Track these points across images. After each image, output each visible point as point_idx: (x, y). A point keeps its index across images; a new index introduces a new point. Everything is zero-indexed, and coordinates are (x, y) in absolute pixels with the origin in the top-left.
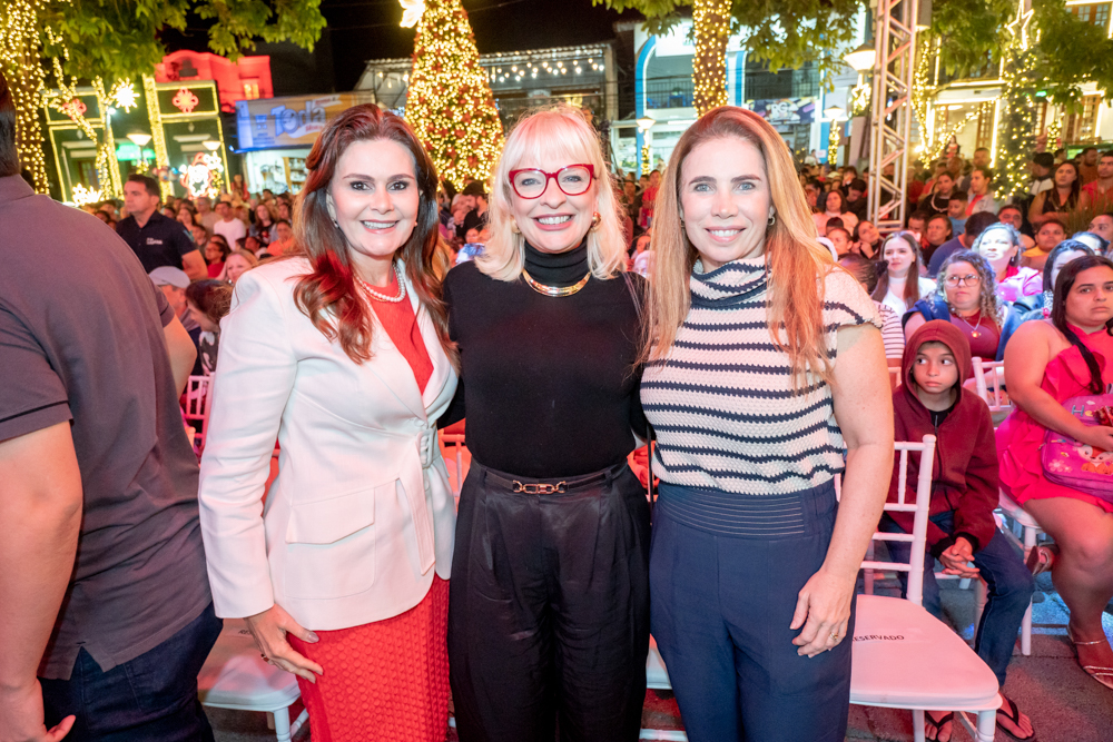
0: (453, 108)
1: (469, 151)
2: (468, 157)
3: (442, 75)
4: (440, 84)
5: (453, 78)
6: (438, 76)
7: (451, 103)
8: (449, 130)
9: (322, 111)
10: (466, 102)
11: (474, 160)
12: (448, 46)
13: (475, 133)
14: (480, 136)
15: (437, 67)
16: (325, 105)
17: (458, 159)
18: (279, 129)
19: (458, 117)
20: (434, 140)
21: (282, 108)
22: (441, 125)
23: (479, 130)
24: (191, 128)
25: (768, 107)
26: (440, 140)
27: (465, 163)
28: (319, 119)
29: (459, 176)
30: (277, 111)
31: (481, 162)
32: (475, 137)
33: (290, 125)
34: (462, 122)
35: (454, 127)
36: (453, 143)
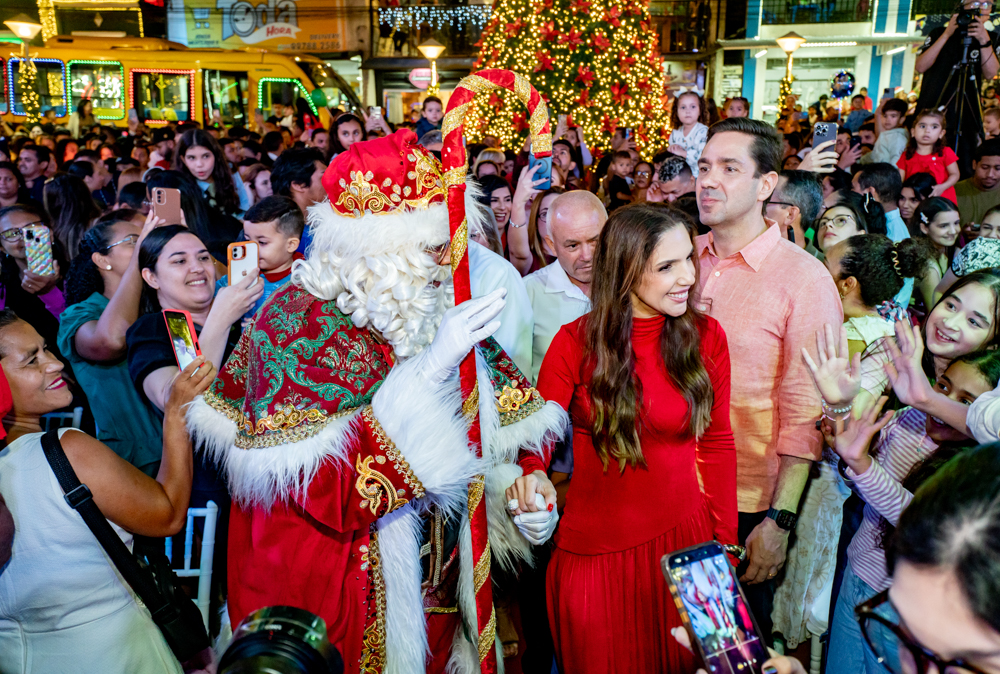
2: (613, 85)
8: (582, 37)
13: (625, 43)
14: (633, 49)
17: (596, 88)
20: (553, 53)
22: (567, 27)
23: (631, 38)
26: (565, 52)
27: (605, 95)
32: (625, 50)
34: (604, 24)
35: (590, 32)
36: (588, 59)
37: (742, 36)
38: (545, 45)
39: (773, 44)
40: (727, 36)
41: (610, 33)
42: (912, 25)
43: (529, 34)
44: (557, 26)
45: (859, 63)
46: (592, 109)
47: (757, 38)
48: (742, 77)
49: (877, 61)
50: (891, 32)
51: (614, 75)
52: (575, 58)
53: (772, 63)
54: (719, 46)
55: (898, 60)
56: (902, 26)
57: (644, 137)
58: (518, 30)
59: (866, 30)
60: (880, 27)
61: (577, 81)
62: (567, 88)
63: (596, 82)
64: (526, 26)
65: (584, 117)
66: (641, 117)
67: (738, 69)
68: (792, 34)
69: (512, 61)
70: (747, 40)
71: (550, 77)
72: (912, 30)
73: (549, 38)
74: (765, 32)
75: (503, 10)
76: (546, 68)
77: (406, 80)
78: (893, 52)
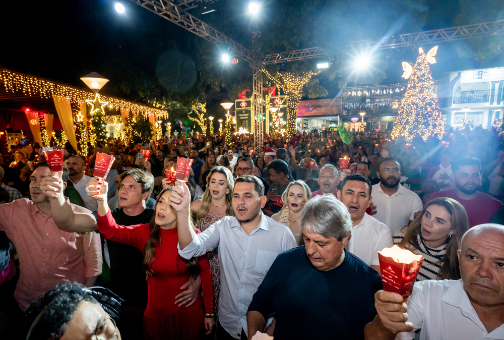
0: (428, 106)
1: (433, 122)
2: (433, 124)
3: (423, 94)
4: (422, 97)
5: (427, 95)
6: (421, 95)
7: (426, 105)
8: (426, 114)
9: (323, 104)
10: (433, 104)
11: (435, 126)
12: (426, 84)
13: (435, 115)
15: (421, 91)
16: (324, 102)
18: (307, 110)
19: (429, 109)
20: (419, 118)
22: (422, 112)
23: (437, 114)
26: (422, 118)
27: (431, 126)
29: (429, 132)
30: (307, 105)
31: (437, 126)
32: (436, 117)
34: (431, 111)
35: (427, 113)
36: (427, 119)
37: (447, 107)
39: (458, 109)
41: (432, 113)
42: (502, 103)
43: (412, 114)
44: (419, 112)
45: (484, 113)
47: (451, 107)
48: (447, 117)
49: (491, 113)
50: (495, 105)
52: (424, 119)
53: (456, 114)
55: (498, 114)
56: (499, 103)
57: (440, 135)
58: (409, 113)
59: (487, 104)
60: (492, 104)
61: (425, 124)
62: (422, 125)
63: (429, 124)
64: (412, 112)
65: (426, 131)
66: (439, 131)
67: (446, 115)
68: (466, 108)
69: (408, 119)
71: (418, 123)
72: (502, 105)
73: (417, 115)
74: (455, 106)
75: (404, 109)
76: (416, 120)
77: (350, 120)
78: (496, 111)
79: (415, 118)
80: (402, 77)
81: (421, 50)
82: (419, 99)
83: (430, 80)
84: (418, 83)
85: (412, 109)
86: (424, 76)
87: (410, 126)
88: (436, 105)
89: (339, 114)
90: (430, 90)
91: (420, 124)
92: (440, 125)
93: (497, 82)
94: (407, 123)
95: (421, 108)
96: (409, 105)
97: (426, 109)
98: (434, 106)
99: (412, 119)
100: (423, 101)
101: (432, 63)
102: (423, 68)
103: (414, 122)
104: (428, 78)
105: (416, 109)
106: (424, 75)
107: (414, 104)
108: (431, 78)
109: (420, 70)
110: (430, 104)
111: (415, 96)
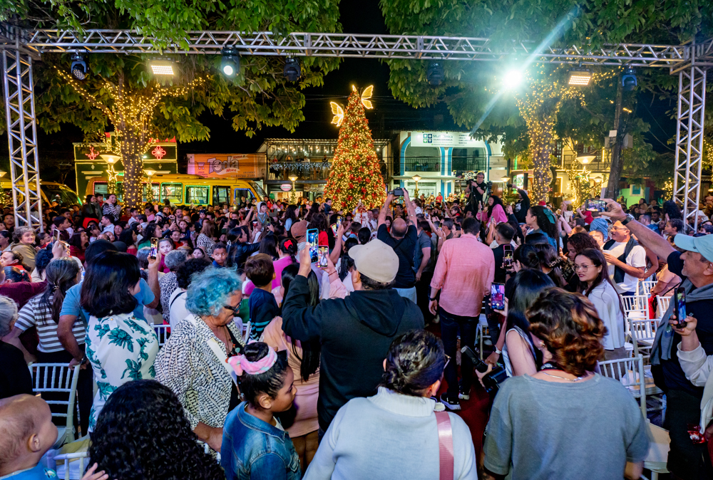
0: (364, 167)
2: (372, 193)
3: (358, 150)
4: (357, 154)
5: (363, 152)
6: (356, 150)
7: (363, 165)
8: (362, 179)
9: (237, 162)
10: (371, 165)
11: (375, 195)
12: (361, 136)
13: (375, 181)
14: (377, 182)
15: (355, 146)
16: (238, 159)
17: (367, 194)
18: (211, 170)
19: (366, 172)
20: (354, 183)
21: (214, 159)
22: (358, 176)
23: (377, 180)
24: (160, 167)
25: (463, 174)
26: (357, 183)
27: (370, 196)
28: (235, 166)
29: (367, 203)
30: (211, 161)
31: (378, 196)
33: (217, 169)
34: (368, 175)
35: (364, 178)
36: (364, 185)
37: (399, 175)
38: (351, 181)
39: (411, 178)
40: (394, 175)
41: (371, 178)
42: (452, 173)
43: (345, 178)
44: (354, 176)
45: (437, 184)
46: (366, 201)
47: (404, 176)
49: (443, 184)
50: (446, 175)
51: (372, 190)
52: (360, 185)
53: (410, 184)
54: (392, 178)
55: (449, 184)
56: (449, 174)
58: (342, 176)
59: (438, 174)
60: (443, 173)
61: (361, 192)
62: (358, 194)
63: (367, 192)
64: (344, 175)
68: (417, 176)
69: (340, 185)
70: (401, 176)
71: (353, 191)
72: (453, 175)
73: (352, 179)
74: (407, 174)
75: (336, 170)
76: (351, 188)
77: (279, 188)
78: (447, 182)
79: (349, 184)
80: (332, 123)
81: (354, 88)
82: (353, 155)
83: (366, 130)
84: (351, 134)
85: (345, 171)
86: (359, 125)
87: (343, 195)
88: (374, 166)
89: (263, 178)
90: (367, 145)
91: (355, 192)
92: (381, 194)
93: (446, 148)
94: (339, 191)
95: (356, 169)
96: (341, 164)
97: (362, 172)
98: (372, 167)
99: (345, 185)
100: (358, 160)
101: (368, 108)
102: (356, 113)
103: (347, 190)
104: (363, 127)
105: (350, 171)
106: (357, 123)
107: (347, 163)
108: (367, 128)
109: (353, 115)
110: (366, 164)
111: (348, 151)
